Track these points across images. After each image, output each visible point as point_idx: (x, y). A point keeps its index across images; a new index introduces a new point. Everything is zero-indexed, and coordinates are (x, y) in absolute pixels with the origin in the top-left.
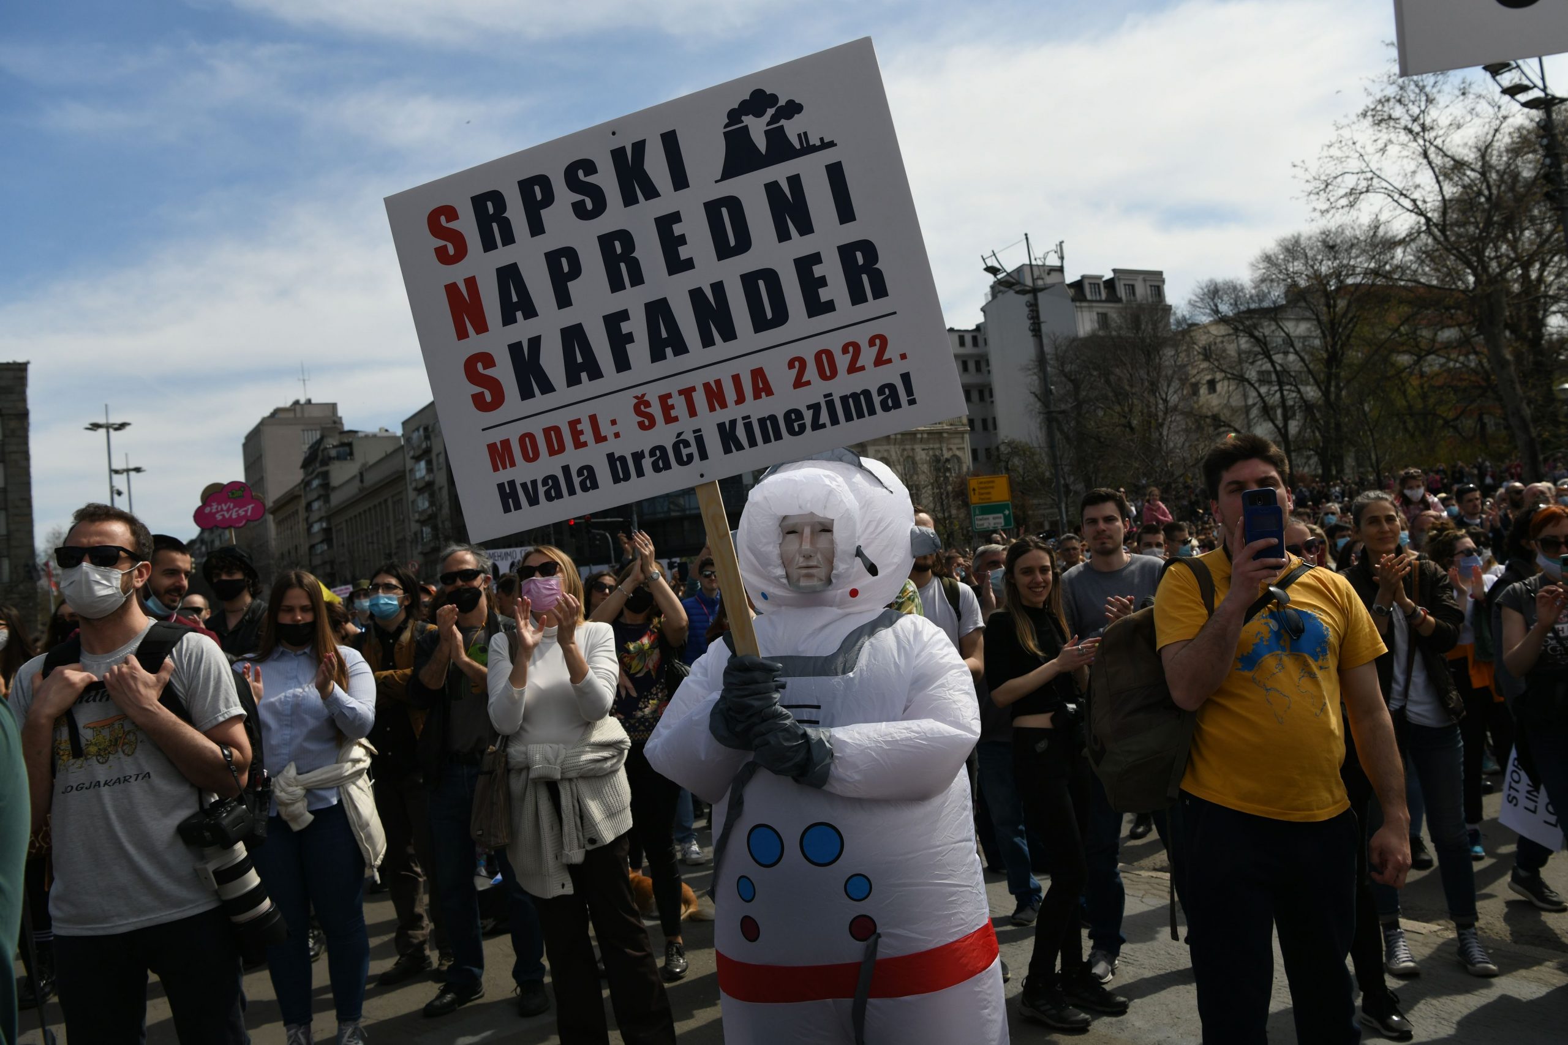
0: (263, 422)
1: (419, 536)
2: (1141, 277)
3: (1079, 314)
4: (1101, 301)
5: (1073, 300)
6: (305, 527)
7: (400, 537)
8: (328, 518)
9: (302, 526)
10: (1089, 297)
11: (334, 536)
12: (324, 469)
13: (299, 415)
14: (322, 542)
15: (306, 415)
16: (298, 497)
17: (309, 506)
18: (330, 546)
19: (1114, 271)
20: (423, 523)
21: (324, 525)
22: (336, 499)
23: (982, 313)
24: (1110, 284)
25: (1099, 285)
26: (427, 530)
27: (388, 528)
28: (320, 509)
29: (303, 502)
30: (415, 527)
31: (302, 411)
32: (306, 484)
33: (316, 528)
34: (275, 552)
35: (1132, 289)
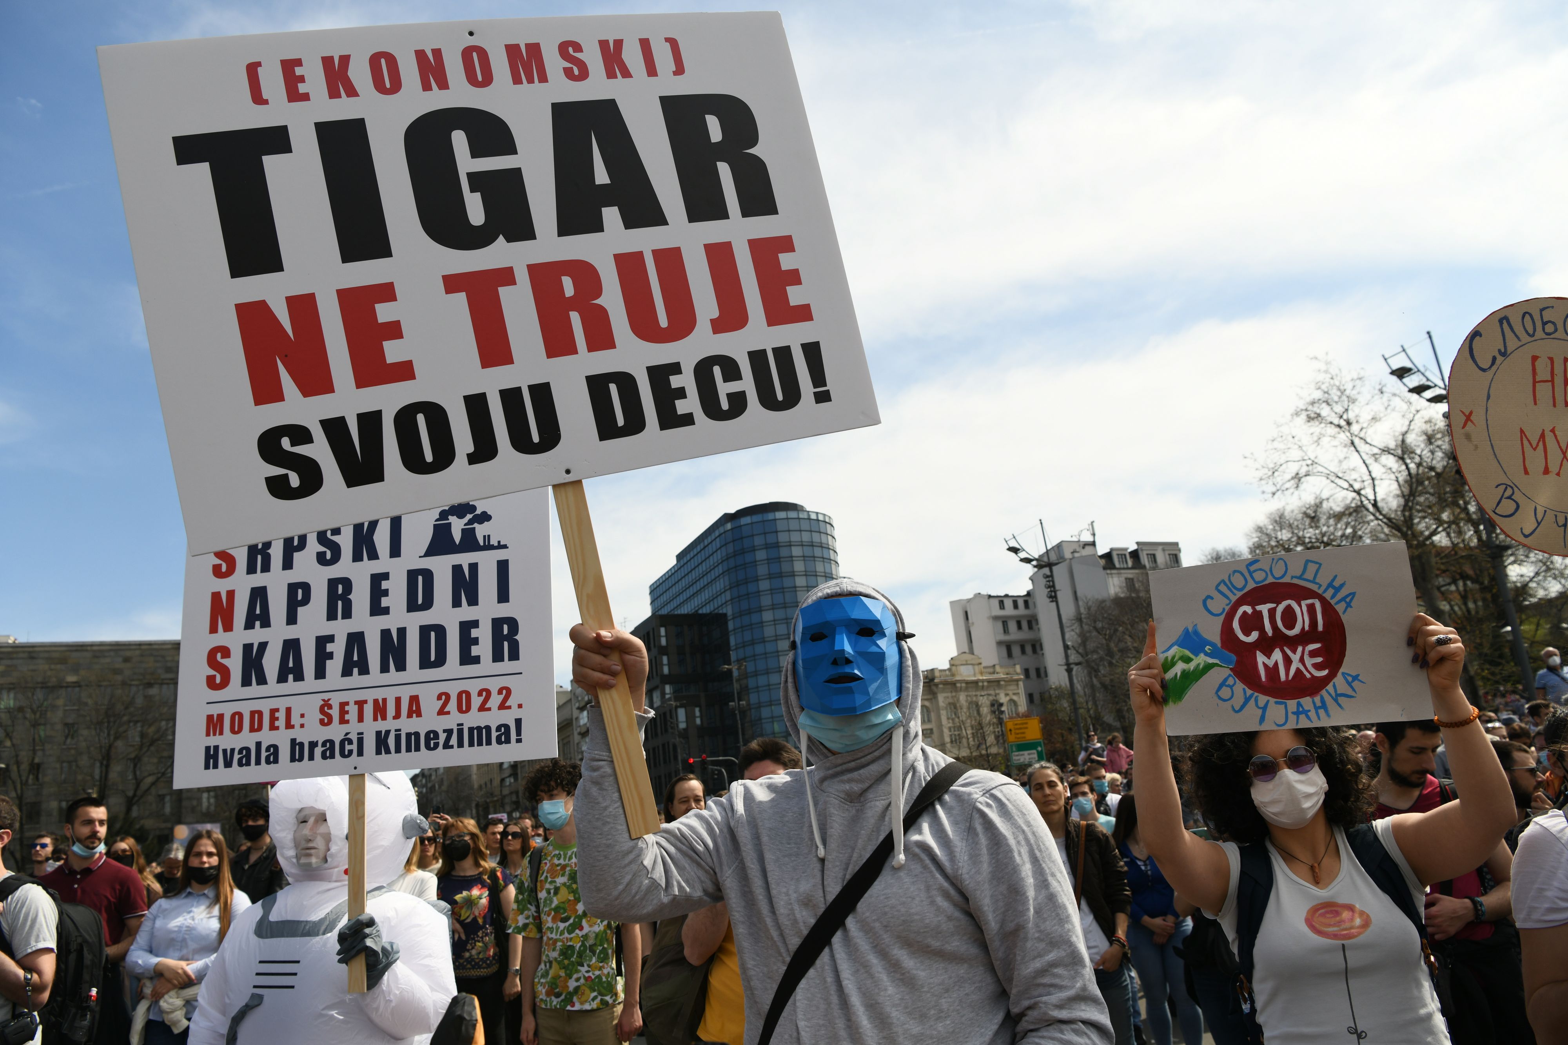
2: (1160, 548)
3: (1110, 579)
4: (1128, 568)
5: (1105, 568)
10: (1117, 565)
14: (510, 776)
18: (516, 779)
19: (1138, 543)
23: (1030, 582)
24: (1135, 554)
25: (1125, 555)
34: (476, 786)
35: (1153, 557)
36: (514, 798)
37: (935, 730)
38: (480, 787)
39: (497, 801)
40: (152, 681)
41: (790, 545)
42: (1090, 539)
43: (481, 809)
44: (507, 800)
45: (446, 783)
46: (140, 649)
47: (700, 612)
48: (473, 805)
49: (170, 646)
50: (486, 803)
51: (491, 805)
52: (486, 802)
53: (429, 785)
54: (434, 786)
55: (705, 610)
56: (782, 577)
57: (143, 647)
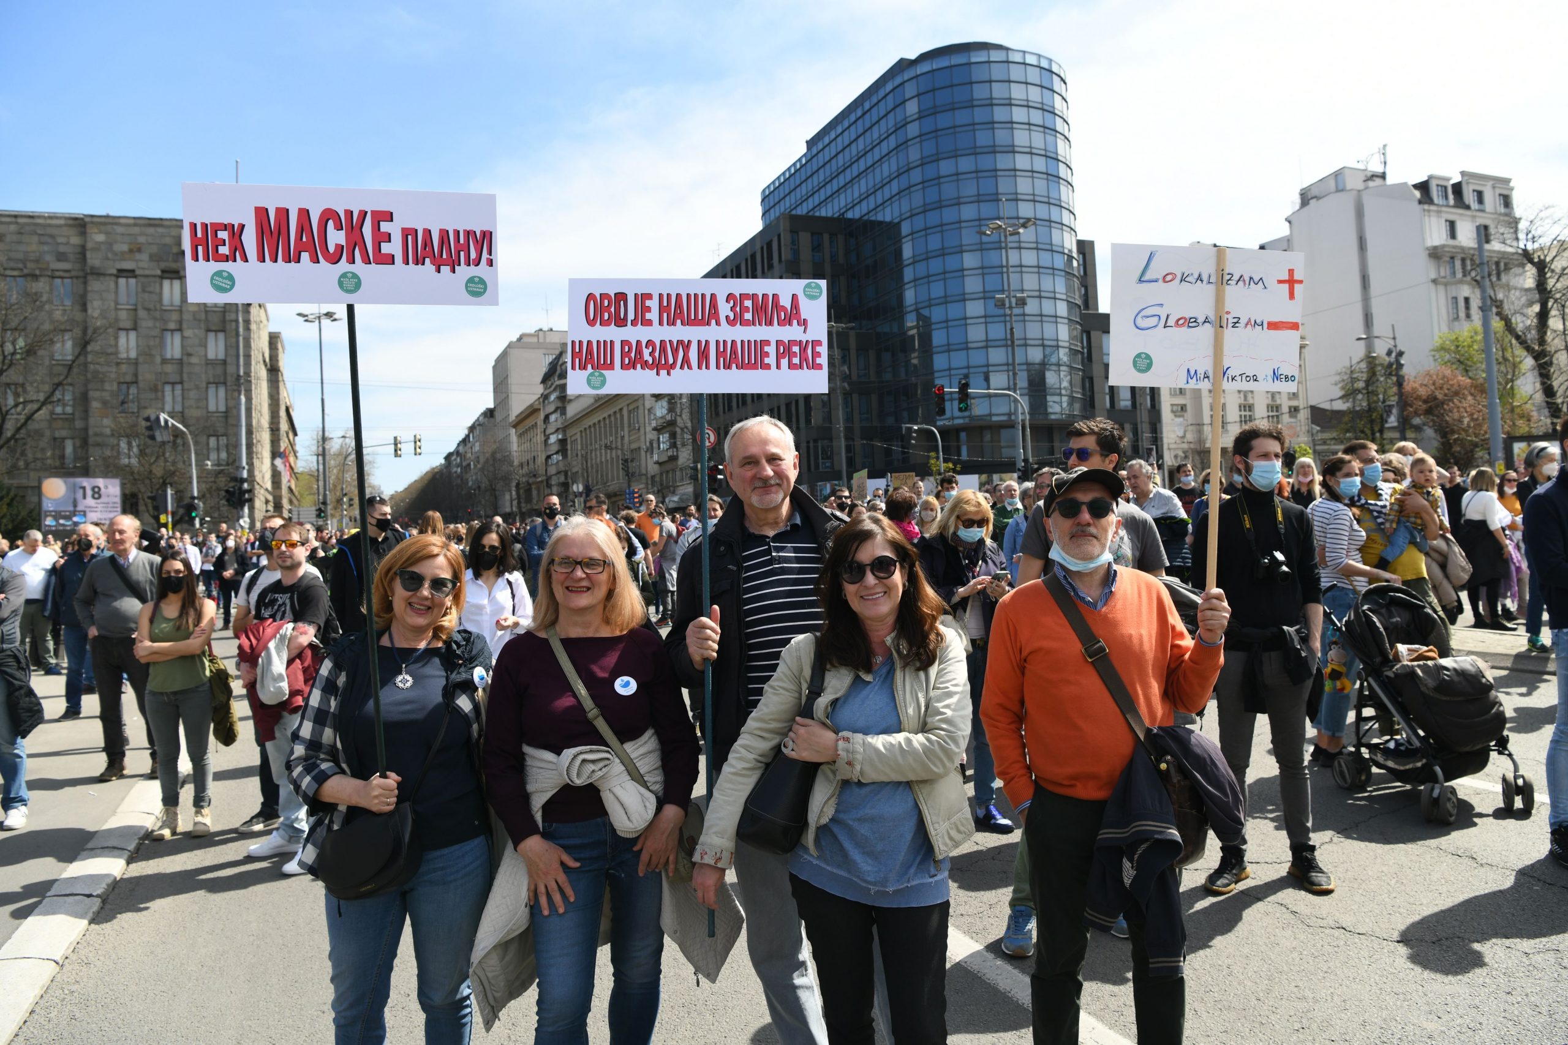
0: (510, 346)
1: (655, 445)
2: (1490, 183)
3: (1427, 218)
4: (1448, 206)
5: (1420, 202)
6: (543, 439)
7: (634, 446)
8: (564, 429)
9: (540, 438)
10: (1436, 200)
11: (569, 447)
12: (562, 382)
13: (541, 340)
14: (557, 453)
15: (548, 340)
16: (538, 410)
17: (547, 417)
18: (565, 456)
19: (1463, 173)
20: (659, 430)
21: (560, 437)
22: (572, 410)
23: (1287, 224)
24: (1457, 189)
25: (1446, 187)
26: (664, 438)
27: (623, 438)
28: (556, 421)
29: (542, 416)
30: (652, 435)
31: (545, 337)
32: (545, 397)
33: (553, 439)
34: (516, 463)
35: (1480, 195)
36: (562, 479)
37: (1189, 408)
38: (521, 465)
39: (542, 482)
40: (38, 272)
41: (1009, 103)
42: (1379, 169)
43: (522, 491)
44: (554, 481)
45: (482, 460)
46: (17, 223)
47: (850, 215)
48: (514, 484)
49: (62, 222)
50: (529, 484)
51: (534, 487)
52: (528, 482)
53: (464, 464)
54: (469, 465)
55: (854, 214)
56: (995, 152)
57: (20, 220)
